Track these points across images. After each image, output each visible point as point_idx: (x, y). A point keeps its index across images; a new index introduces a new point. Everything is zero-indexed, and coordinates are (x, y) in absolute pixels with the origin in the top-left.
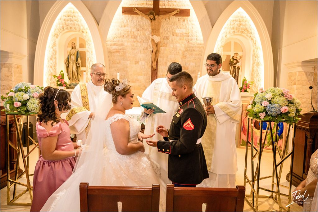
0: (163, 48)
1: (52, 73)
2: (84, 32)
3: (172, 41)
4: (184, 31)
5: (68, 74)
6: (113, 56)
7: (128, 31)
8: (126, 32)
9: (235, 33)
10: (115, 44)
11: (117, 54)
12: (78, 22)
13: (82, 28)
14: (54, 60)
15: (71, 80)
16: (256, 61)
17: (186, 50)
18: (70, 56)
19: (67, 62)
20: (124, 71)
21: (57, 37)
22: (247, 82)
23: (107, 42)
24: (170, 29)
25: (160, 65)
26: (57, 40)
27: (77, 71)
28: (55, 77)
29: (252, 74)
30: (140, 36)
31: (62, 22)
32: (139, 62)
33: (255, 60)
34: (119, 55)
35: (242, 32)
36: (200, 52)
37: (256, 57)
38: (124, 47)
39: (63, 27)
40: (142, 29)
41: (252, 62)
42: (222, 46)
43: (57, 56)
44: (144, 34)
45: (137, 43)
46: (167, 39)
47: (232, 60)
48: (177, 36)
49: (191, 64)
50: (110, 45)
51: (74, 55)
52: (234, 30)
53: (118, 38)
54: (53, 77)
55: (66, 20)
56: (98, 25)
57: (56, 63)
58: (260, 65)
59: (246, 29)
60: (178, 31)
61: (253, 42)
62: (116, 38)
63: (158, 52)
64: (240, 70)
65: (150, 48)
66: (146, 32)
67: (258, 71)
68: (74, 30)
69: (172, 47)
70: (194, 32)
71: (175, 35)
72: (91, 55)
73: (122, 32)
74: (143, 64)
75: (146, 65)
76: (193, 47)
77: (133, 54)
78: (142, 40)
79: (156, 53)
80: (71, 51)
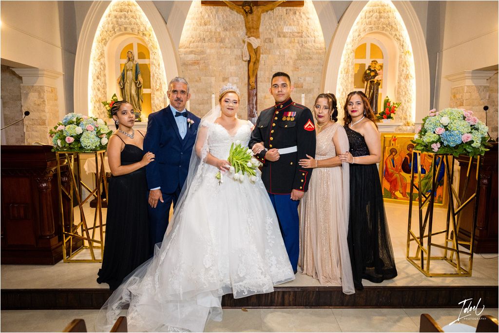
0: (264, 55)
1: (100, 98)
2: (146, 35)
3: (278, 44)
4: (295, 29)
6: (190, 70)
7: (211, 32)
8: (208, 33)
9: (372, 30)
10: (191, 52)
11: (197, 67)
12: (135, 19)
13: (142, 28)
14: (103, 79)
16: (405, 72)
17: (299, 58)
18: (126, 71)
19: (122, 81)
20: (207, 93)
21: (105, 44)
22: (391, 104)
23: (179, 50)
24: (274, 27)
25: (261, 82)
26: (106, 48)
27: (137, 94)
28: (105, 105)
29: (398, 91)
30: (229, 39)
31: (111, 20)
32: (229, 78)
33: (403, 70)
34: (198, 68)
35: (384, 28)
36: (319, 61)
37: (404, 66)
38: (205, 55)
39: (114, 28)
40: (233, 27)
41: (397, 73)
42: (353, 51)
43: (107, 72)
44: (235, 36)
45: (225, 50)
46: (270, 41)
47: (368, 72)
48: (284, 36)
49: (308, 79)
50: (185, 54)
51: (132, 70)
52: (371, 26)
53: (196, 42)
54: (102, 105)
55: (118, 17)
56: (166, 24)
57: (106, 84)
58: (410, 77)
59: (389, 24)
60: (286, 29)
61: (399, 44)
62: (194, 42)
63: (258, 62)
65: (246, 57)
66: (238, 32)
67: (407, 87)
68: (131, 32)
69: (278, 54)
70: (310, 30)
71: (282, 35)
72: (157, 70)
73: (202, 33)
74: (235, 81)
75: (239, 82)
76: (309, 53)
77: (220, 67)
78: (232, 44)
79: (255, 63)
80: (127, 65)
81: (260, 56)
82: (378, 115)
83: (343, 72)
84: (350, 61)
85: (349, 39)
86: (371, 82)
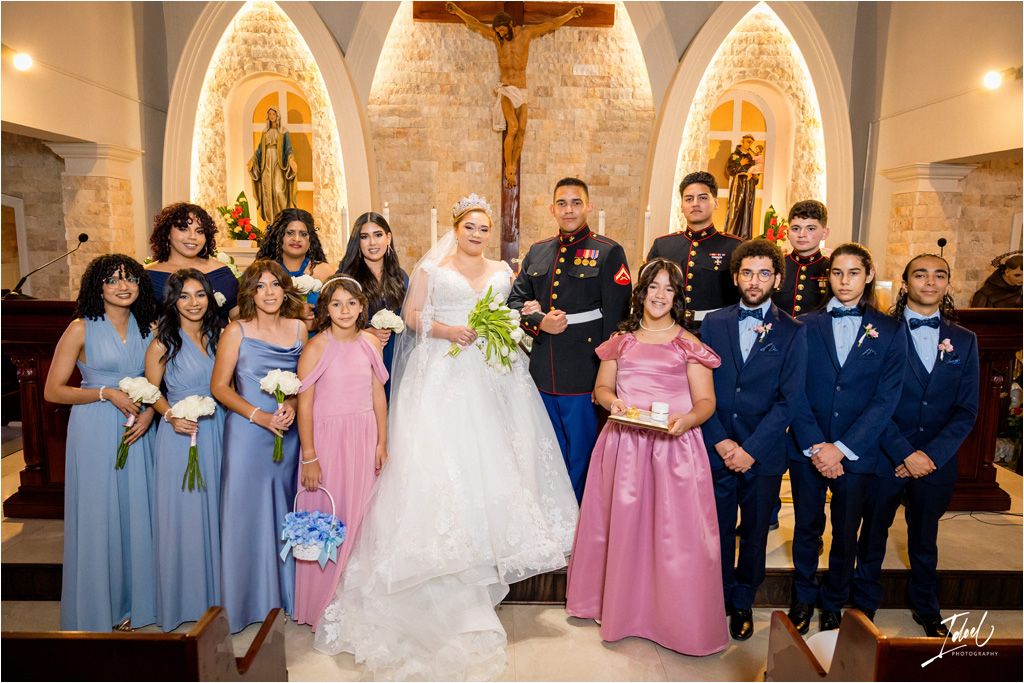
0: (535, 120)
1: (213, 200)
2: (304, 79)
3: (562, 100)
4: (595, 69)
5: (261, 204)
6: (389, 147)
7: (431, 73)
8: (425, 75)
9: (744, 77)
10: (392, 112)
11: (402, 141)
12: (284, 47)
13: (297, 65)
15: (270, 219)
16: (805, 159)
17: (603, 128)
18: (264, 148)
19: (257, 167)
20: (422, 192)
21: (225, 95)
22: (779, 221)
23: (369, 107)
24: (554, 65)
25: (528, 172)
26: (226, 103)
27: (285, 193)
28: (223, 214)
29: (791, 196)
30: (466, 87)
31: (237, 47)
32: (464, 163)
33: (802, 156)
34: (405, 143)
35: (767, 73)
36: (642, 134)
37: (804, 148)
38: (420, 118)
39: (241, 64)
40: (474, 64)
41: (792, 162)
43: (227, 149)
44: (477, 81)
45: (458, 109)
46: (547, 94)
47: (735, 157)
48: (575, 85)
49: (619, 168)
50: (380, 116)
51: (276, 145)
52: (742, 69)
53: (402, 92)
54: (218, 213)
55: (250, 42)
56: (344, 55)
57: (224, 171)
58: (816, 169)
59: (778, 66)
60: (578, 71)
61: (795, 105)
62: (397, 92)
63: (523, 135)
65: (498, 123)
66: (483, 74)
67: (810, 188)
68: (275, 72)
69: (563, 118)
70: (625, 74)
71: (569, 82)
72: (326, 146)
73: (413, 74)
74: (477, 170)
75: (485, 172)
76: (622, 119)
77: (448, 141)
78: (473, 98)
79: (515, 137)
80: (267, 135)
81: (526, 122)
83: (687, 158)
84: (702, 136)
85: (699, 95)
86: (741, 177)
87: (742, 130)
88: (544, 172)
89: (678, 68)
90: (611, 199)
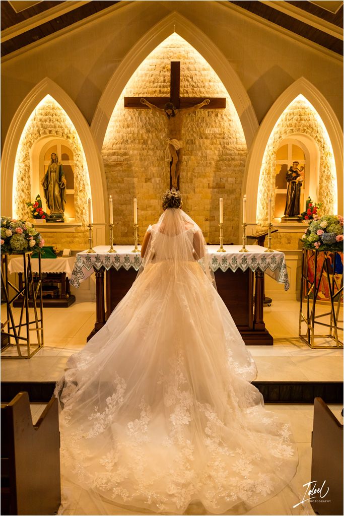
0: (187, 156)
1: (24, 199)
2: (70, 138)
3: (200, 146)
4: (217, 130)
5: (48, 201)
6: (113, 171)
7: (134, 134)
8: (131, 135)
9: (293, 132)
10: (114, 154)
11: (119, 168)
12: (60, 122)
13: (66, 131)
14: (27, 180)
15: (52, 208)
16: (326, 173)
17: (221, 159)
18: (49, 172)
19: (46, 183)
21: (30, 147)
22: (313, 205)
23: (102, 151)
24: (196, 129)
25: (183, 183)
26: (31, 151)
27: (60, 195)
28: (29, 206)
29: (319, 192)
30: (151, 140)
31: (36, 123)
32: (151, 178)
33: (324, 171)
34: (121, 169)
35: (304, 130)
36: (241, 162)
37: (325, 167)
38: (128, 157)
39: (39, 131)
40: (155, 129)
41: (319, 174)
42: (275, 152)
43: (31, 174)
44: (157, 137)
45: (147, 151)
46: (193, 143)
47: (290, 173)
48: (206, 138)
49: (230, 179)
50: (108, 156)
51: (56, 171)
52: (291, 128)
53: (119, 144)
54: (26, 206)
55: (43, 120)
56: (90, 126)
57: (30, 185)
58: (331, 178)
59: (310, 126)
60: (207, 131)
61: (320, 146)
62: (117, 144)
63: (180, 163)
64: (302, 187)
65: (168, 158)
66: (160, 134)
67: (329, 188)
68: (55, 135)
69: (201, 155)
70: (232, 132)
71: (204, 137)
72: (81, 171)
73: (125, 135)
74: (158, 182)
75: (161, 183)
76: (231, 155)
77: (142, 168)
78: (155, 146)
79: (177, 165)
80: (51, 166)
82: (300, 216)
83: (265, 174)
84: (272, 162)
85: (270, 141)
86: (292, 182)
87: (293, 159)
88: (192, 182)
89: (259, 128)
90: (226, 195)
